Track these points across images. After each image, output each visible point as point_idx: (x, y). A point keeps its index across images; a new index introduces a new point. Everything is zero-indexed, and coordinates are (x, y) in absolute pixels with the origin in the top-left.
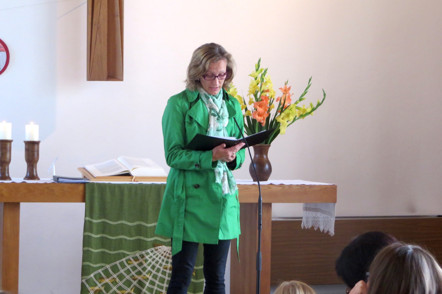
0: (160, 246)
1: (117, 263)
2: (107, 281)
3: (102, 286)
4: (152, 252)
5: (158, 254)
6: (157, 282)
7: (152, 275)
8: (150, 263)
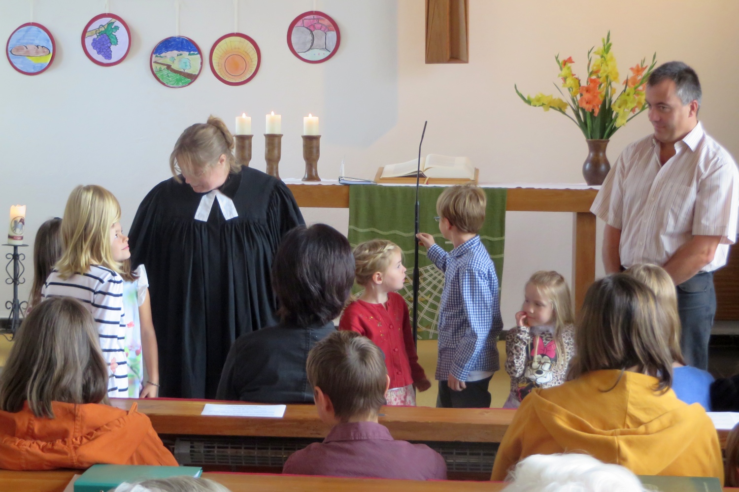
7: (433, 296)
8: (430, 283)
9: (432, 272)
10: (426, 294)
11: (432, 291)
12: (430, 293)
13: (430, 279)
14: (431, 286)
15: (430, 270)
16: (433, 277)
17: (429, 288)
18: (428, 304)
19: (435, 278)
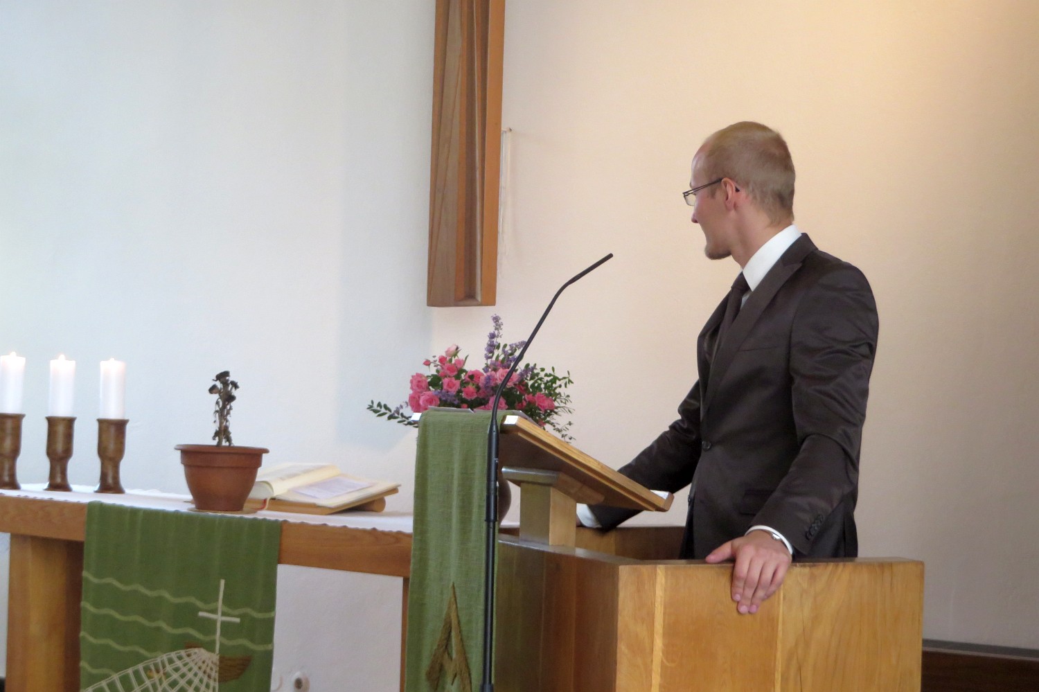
0: (195, 647)
1: (130, 671)
4: (180, 658)
5: (192, 664)
9: (179, 663)
13: (175, 676)
14: (177, 687)
15: (175, 659)
16: (180, 673)
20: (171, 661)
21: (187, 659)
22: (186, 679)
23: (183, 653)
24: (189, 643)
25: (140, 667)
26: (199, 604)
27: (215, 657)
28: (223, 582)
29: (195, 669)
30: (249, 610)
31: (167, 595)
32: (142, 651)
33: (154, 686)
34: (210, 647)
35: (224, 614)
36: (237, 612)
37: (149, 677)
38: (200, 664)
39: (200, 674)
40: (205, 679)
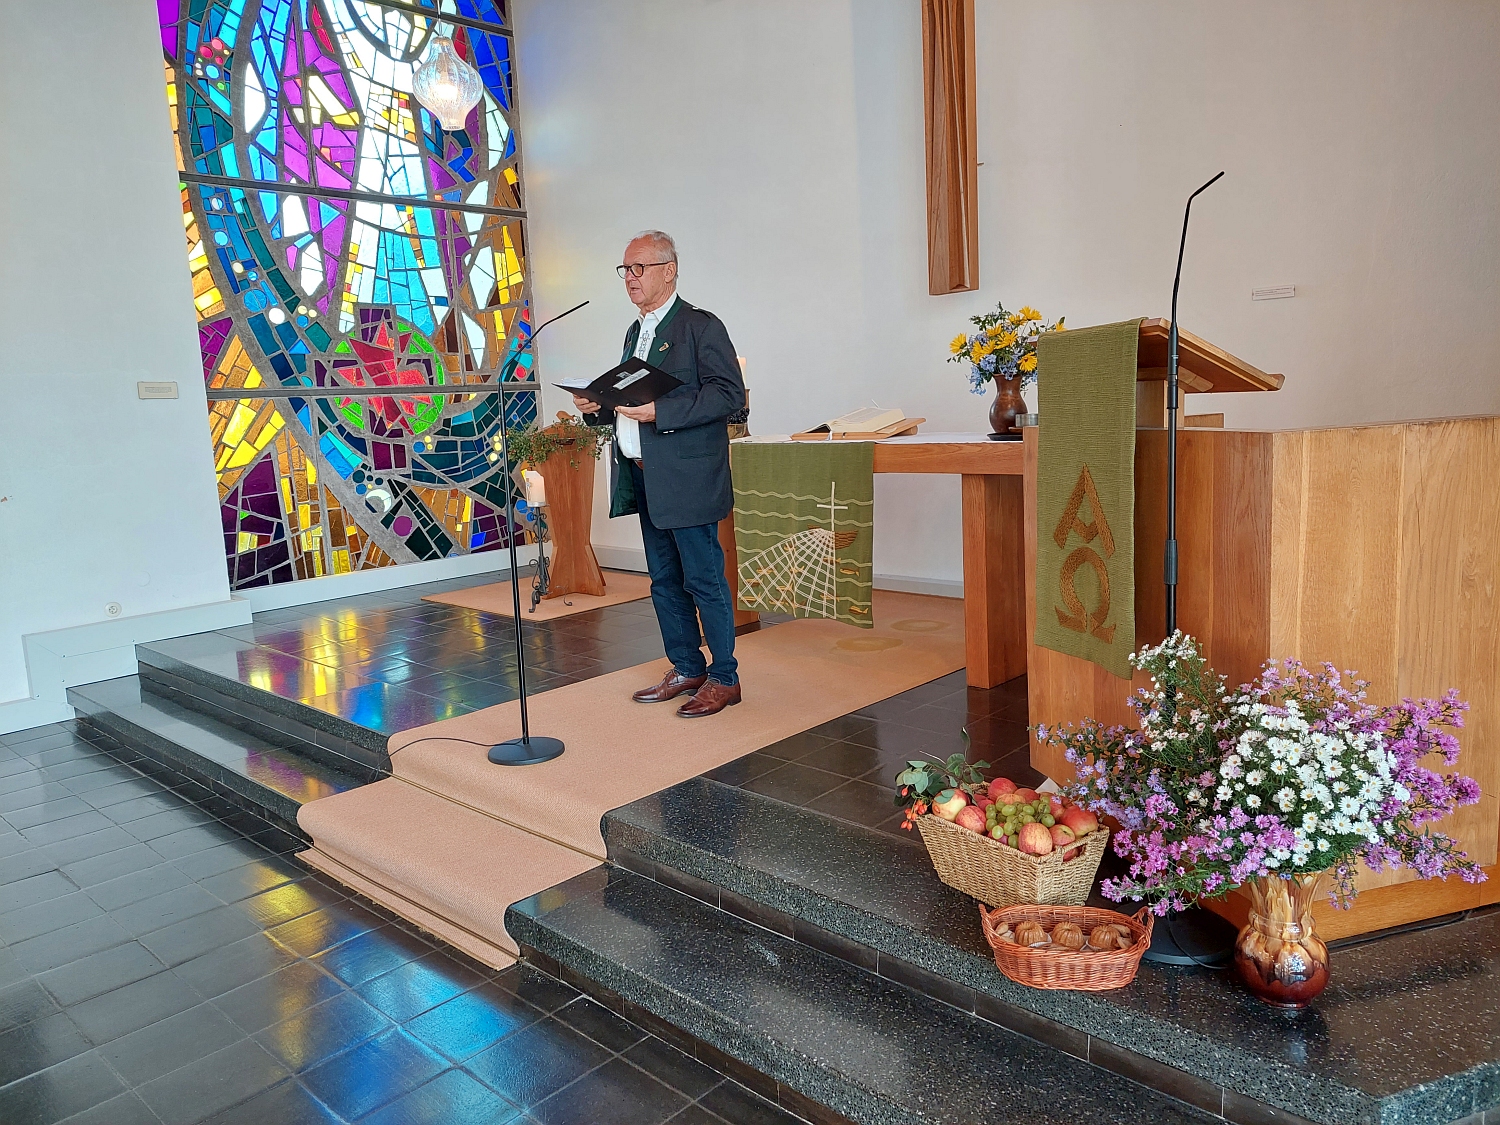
0: (816, 528)
1: (772, 549)
2: (764, 571)
3: (760, 578)
4: (806, 536)
5: (814, 540)
6: (815, 579)
7: (808, 568)
8: (803, 552)
9: (805, 540)
10: (800, 566)
11: (807, 562)
12: (801, 565)
13: (803, 548)
14: (805, 555)
15: (802, 537)
16: (806, 545)
17: (802, 559)
18: (802, 577)
19: (808, 547)
20: (799, 538)
21: (811, 536)
22: (811, 549)
23: (807, 532)
24: (811, 526)
25: (779, 545)
26: (816, 499)
27: (832, 533)
28: (833, 483)
29: (817, 542)
30: (854, 501)
31: (794, 496)
32: (780, 535)
33: (789, 556)
34: (827, 527)
35: (835, 505)
36: (845, 502)
37: (785, 551)
38: (820, 538)
39: (821, 545)
40: (825, 548)
